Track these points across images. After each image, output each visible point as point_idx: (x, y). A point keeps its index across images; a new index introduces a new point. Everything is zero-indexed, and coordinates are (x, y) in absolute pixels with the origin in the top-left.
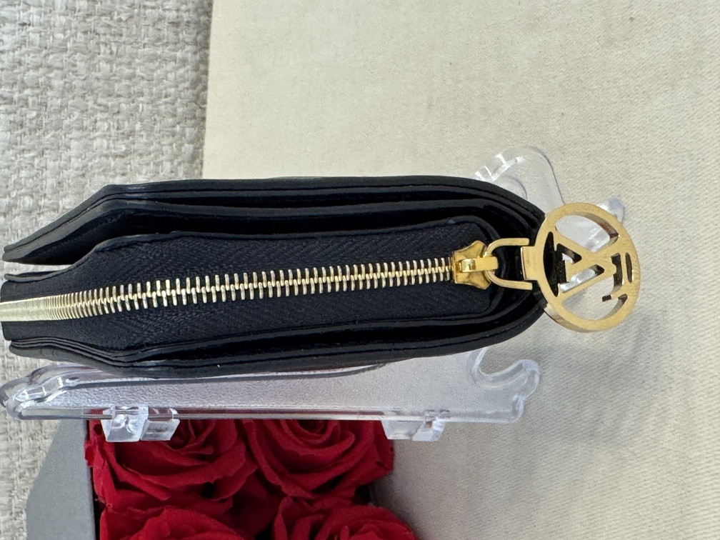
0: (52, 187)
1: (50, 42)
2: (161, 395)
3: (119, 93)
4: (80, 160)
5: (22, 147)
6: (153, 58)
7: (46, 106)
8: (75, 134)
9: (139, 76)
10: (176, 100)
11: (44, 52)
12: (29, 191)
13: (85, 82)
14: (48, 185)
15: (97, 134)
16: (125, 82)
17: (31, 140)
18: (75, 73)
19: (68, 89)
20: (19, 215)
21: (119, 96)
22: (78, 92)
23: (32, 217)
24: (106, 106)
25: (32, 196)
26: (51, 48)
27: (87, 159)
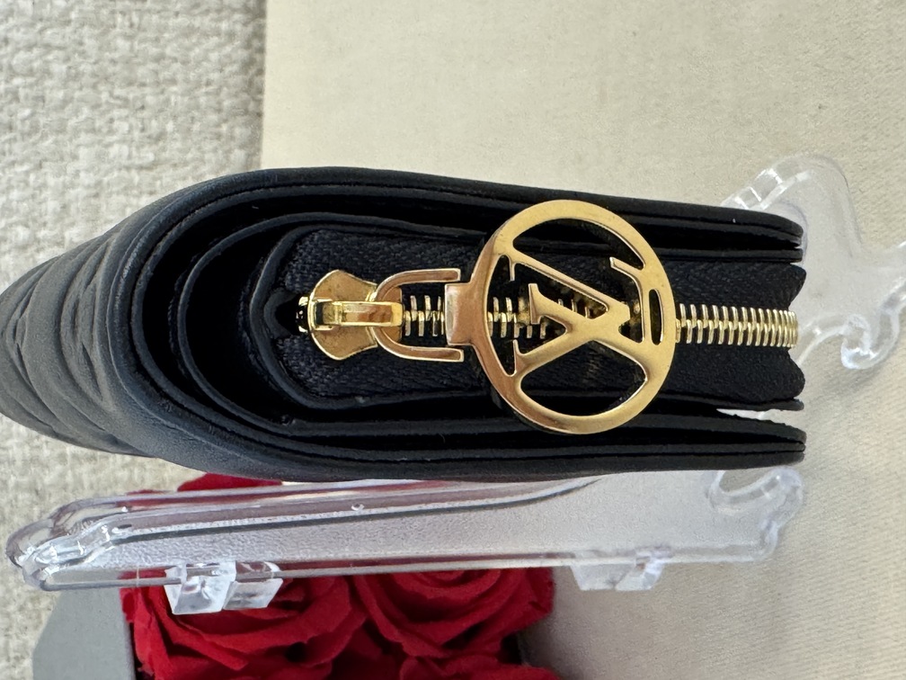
0: (54, 212)
1: (46, 11)
2: (255, 544)
3: (143, 80)
4: (92, 175)
5: (12, 158)
6: (189, 32)
7: (44, 101)
8: (84, 138)
9: (170, 58)
10: (220, 89)
11: (39, 26)
12: (22, 219)
13: (95, 67)
14: (50, 210)
15: (115, 138)
16: (152, 66)
17: (25, 148)
18: (83, 54)
19: (73, 76)
20: (9, 251)
21: (143, 85)
22: (86, 80)
23: (28, 254)
24: (126, 100)
25: (27, 226)
26: (48, 20)
27: (102, 173)
